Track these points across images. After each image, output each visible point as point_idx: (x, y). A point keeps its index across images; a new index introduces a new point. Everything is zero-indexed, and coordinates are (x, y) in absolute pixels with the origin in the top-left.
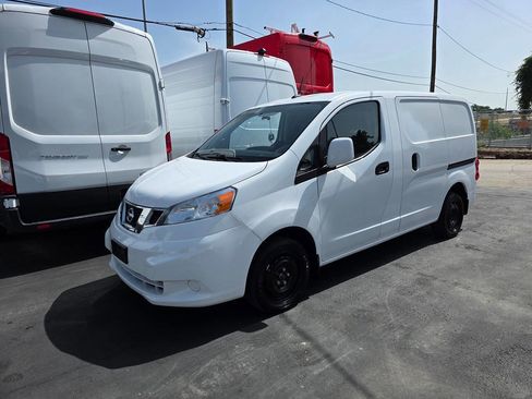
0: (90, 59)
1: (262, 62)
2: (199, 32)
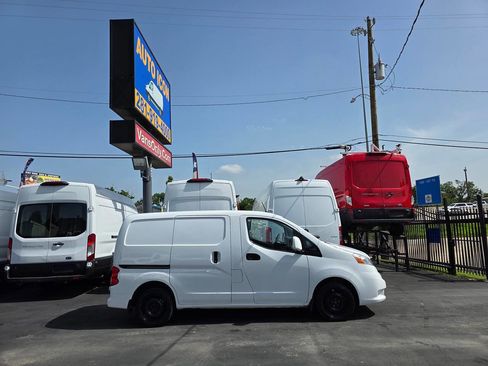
1: (300, 185)
2: (345, 148)
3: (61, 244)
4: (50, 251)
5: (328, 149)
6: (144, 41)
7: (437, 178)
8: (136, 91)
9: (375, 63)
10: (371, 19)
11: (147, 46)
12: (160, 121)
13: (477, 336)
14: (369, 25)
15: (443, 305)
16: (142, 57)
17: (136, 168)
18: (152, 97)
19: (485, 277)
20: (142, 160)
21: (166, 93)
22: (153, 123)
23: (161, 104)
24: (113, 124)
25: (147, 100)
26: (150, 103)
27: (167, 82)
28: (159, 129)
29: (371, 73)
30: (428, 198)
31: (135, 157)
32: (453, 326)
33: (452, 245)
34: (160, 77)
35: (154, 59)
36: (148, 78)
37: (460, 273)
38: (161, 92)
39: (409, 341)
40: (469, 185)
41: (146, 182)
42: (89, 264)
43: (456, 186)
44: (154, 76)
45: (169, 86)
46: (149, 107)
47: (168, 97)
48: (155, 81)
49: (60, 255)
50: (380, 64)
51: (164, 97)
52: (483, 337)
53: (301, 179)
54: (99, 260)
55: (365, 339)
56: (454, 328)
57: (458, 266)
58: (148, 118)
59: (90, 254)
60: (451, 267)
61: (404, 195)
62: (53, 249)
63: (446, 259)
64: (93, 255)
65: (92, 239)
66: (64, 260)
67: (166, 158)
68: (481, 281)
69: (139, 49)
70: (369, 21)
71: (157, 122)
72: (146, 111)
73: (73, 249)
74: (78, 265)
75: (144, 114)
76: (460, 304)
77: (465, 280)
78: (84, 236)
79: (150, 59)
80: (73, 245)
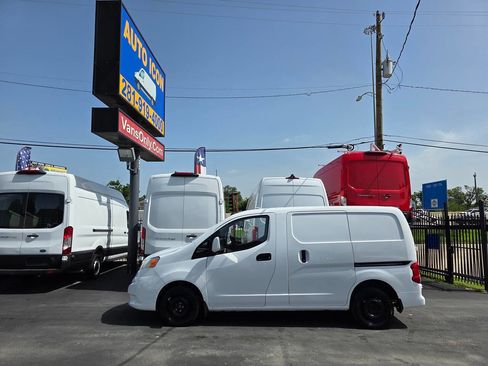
0: (184, 194)
1: (291, 183)
2: (348, 148)
3: (36, 236)
4: (24, 242)
5: (329, 147)
6: (133, 24)
7: (444, 183)
8: (121, 77)
9: (383, 59)
10: (380, 13)
11: (137, 32)
12: (152, 111)
13: (464, 355)
14: (378, 19)
15: (434, 317)
16: (130, 42)
17: (122, 159)
18: (142, 85)
19: (483, 287)
20: (128, 151)
21: (160, 82)
22: (142, 113)
23: (153, 94)
24: (95, 111)
25: (136, 89)
26: (139, 91)
27: (162, 71)
28: (150, 120)
29: (379, 70)
30: (434, 203)
31: (120, 148)
32: (439, 341)
33: (451, 251)
34: (153, 65)
35: (145, 44)
36: (138, 65)
37: (457, 282)
38: (155, 81)
39: (388, 358)
40: (478, 191)
41: (133, 175)
42: (65, 258)
43: (465, 191)
44: (145, 64)
45: (164, 76)
46: (137, 95)
47: (162, 87)
48: (147, 69)
49: (34, 247)
50: (388, 61)
51: (158, 87)
52: (471, 357)
53: (292, 177)
54: (75, 253)
55: (340, 353)
56: (440, 345)
57: (455, 274)
58: (137, 107)
59: (66, 248)
60: (449, 274)
61: (403, 198)
62: (27, 241)
63: (445, 266)
64: (70, 249)
65: (69, 231)
66: (39, 253)
67: (158, 151)
68: (479, 291)
69: (127, 32)
70: (378, 15)
71: (149, 113)
72: (134, 100)
73: (49, 242)
74: (53, 259)
75: (132, 102)
76: (451, 317)
77: (462, 289)
78: (60, 228)
79: (141, 45)
80: (48, 237)
